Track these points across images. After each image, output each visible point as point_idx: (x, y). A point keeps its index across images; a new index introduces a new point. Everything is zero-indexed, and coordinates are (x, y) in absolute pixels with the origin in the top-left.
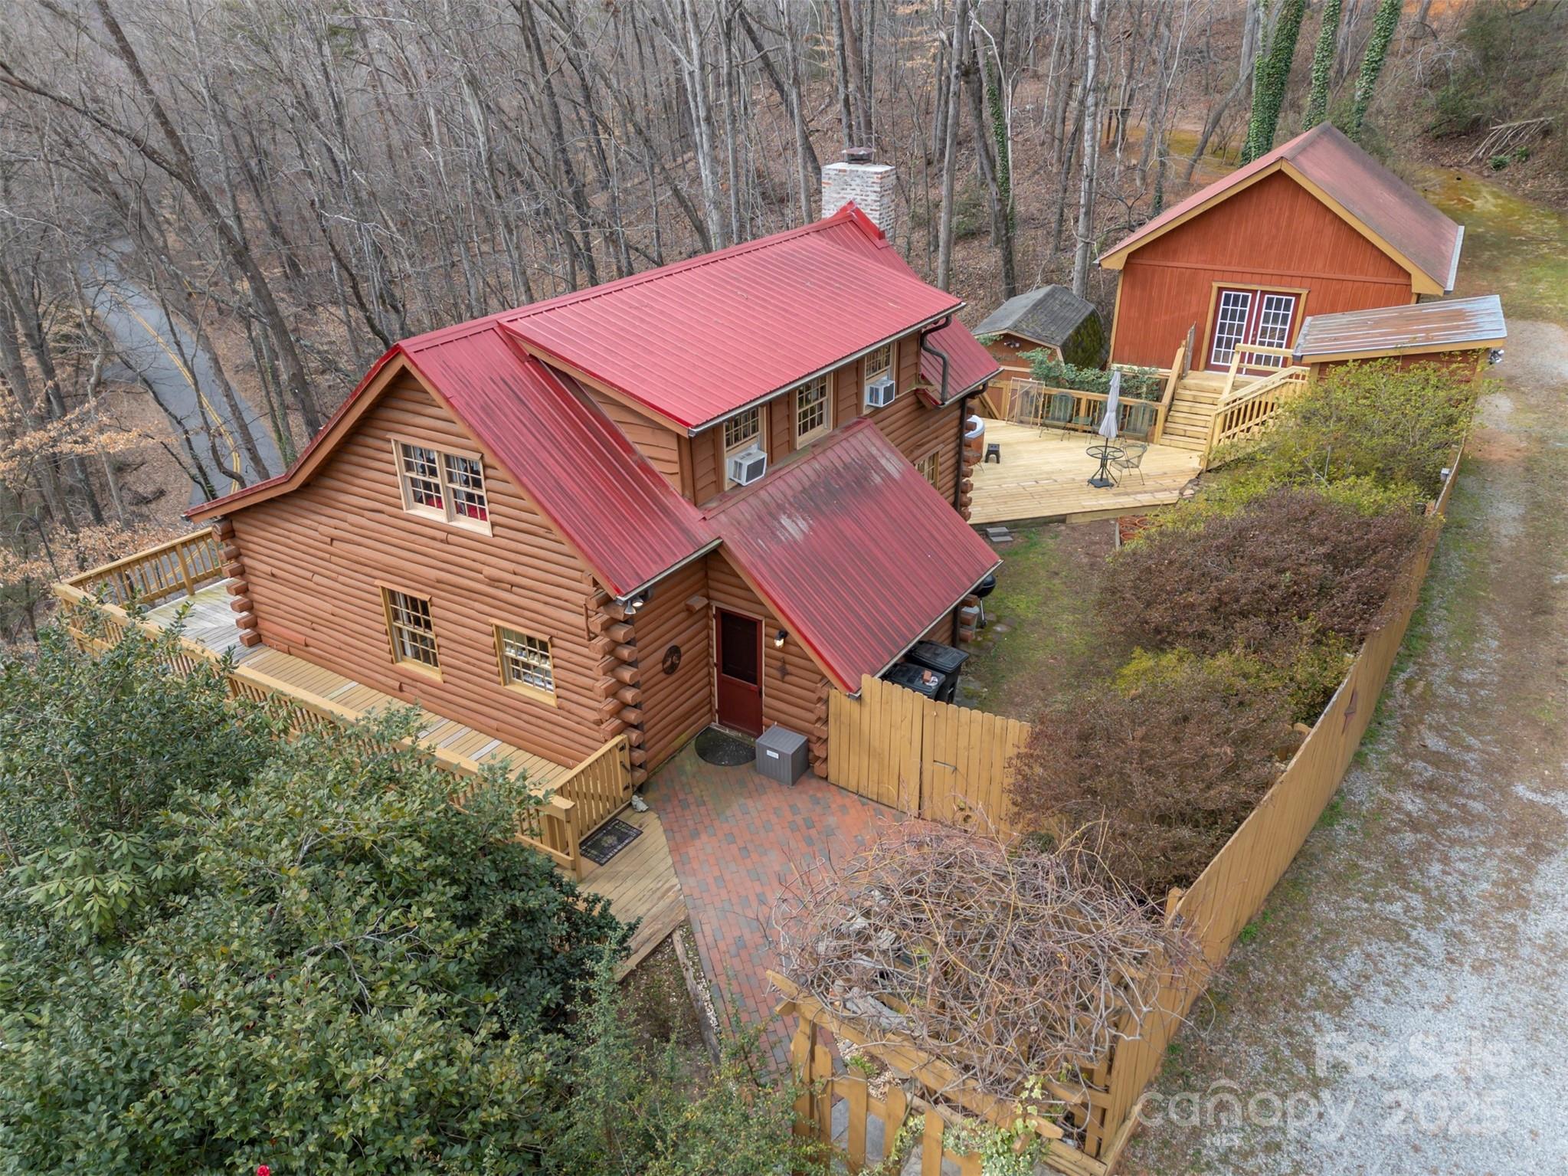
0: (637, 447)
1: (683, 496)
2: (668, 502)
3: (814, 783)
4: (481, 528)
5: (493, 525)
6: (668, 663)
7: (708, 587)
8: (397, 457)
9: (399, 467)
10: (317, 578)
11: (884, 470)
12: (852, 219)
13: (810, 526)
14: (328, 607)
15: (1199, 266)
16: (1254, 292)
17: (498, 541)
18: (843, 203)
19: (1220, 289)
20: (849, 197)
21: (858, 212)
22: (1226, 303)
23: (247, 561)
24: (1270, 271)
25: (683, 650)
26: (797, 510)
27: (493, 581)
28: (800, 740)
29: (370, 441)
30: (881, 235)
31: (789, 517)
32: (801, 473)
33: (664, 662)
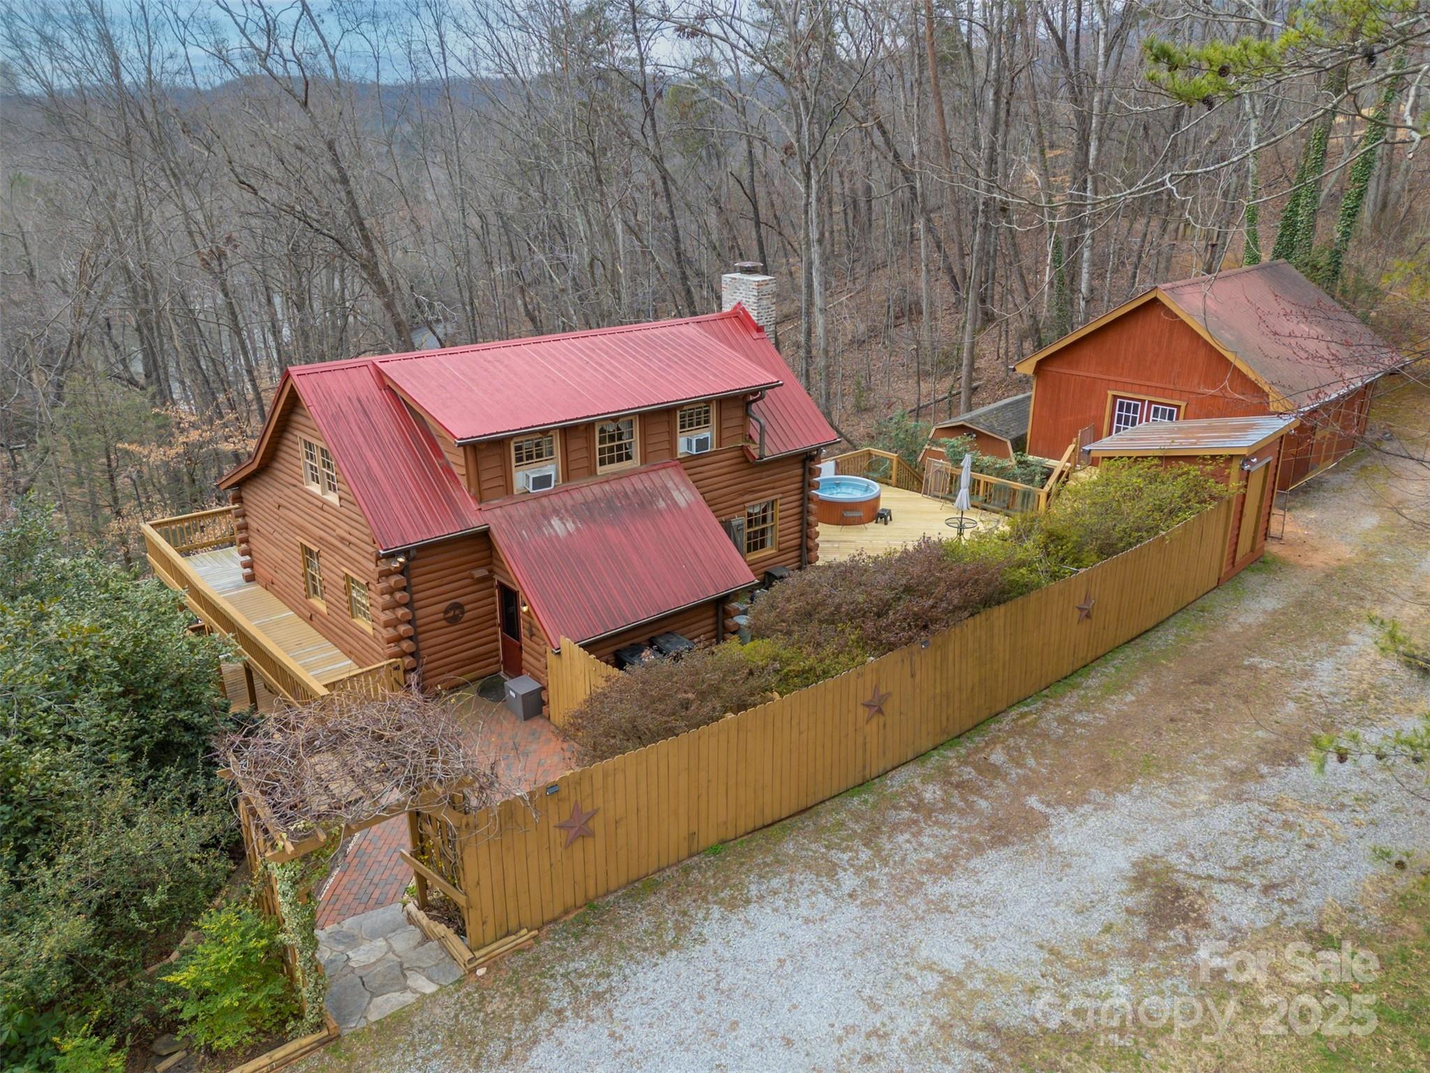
0: (446, 455)
1: (469, 491)
2: (456, 495)
3: (541, 721)
4: (332, 498)
5: (340, 499)
6: (451, 614)
7: (491, 563)
8: (302, 449)
9: (302, 455)
10: (276, 534)
11: (672, 499)
12: (739, 315)
13: (578, 529)
14: (280, 554)
15: (1097, 375)
16: (1143, 401)
17: (343, 510)
18: (734, 303)
19: (1115, 397)
20: (739, 299)
21: (743, 310)
22: (1121, 410)
23: (248, 520)
24: (1154, 384)
25: (467, 608)
26: (571, 516)
27: (342, 539)
28: (538, 686)
29: (290, 437)
30: (760, 329)
31: (561, 519)
32: (589, 490)
33: (446, 612)
